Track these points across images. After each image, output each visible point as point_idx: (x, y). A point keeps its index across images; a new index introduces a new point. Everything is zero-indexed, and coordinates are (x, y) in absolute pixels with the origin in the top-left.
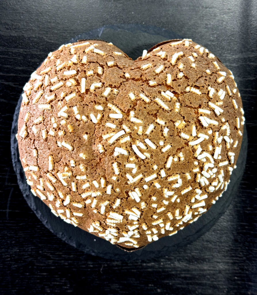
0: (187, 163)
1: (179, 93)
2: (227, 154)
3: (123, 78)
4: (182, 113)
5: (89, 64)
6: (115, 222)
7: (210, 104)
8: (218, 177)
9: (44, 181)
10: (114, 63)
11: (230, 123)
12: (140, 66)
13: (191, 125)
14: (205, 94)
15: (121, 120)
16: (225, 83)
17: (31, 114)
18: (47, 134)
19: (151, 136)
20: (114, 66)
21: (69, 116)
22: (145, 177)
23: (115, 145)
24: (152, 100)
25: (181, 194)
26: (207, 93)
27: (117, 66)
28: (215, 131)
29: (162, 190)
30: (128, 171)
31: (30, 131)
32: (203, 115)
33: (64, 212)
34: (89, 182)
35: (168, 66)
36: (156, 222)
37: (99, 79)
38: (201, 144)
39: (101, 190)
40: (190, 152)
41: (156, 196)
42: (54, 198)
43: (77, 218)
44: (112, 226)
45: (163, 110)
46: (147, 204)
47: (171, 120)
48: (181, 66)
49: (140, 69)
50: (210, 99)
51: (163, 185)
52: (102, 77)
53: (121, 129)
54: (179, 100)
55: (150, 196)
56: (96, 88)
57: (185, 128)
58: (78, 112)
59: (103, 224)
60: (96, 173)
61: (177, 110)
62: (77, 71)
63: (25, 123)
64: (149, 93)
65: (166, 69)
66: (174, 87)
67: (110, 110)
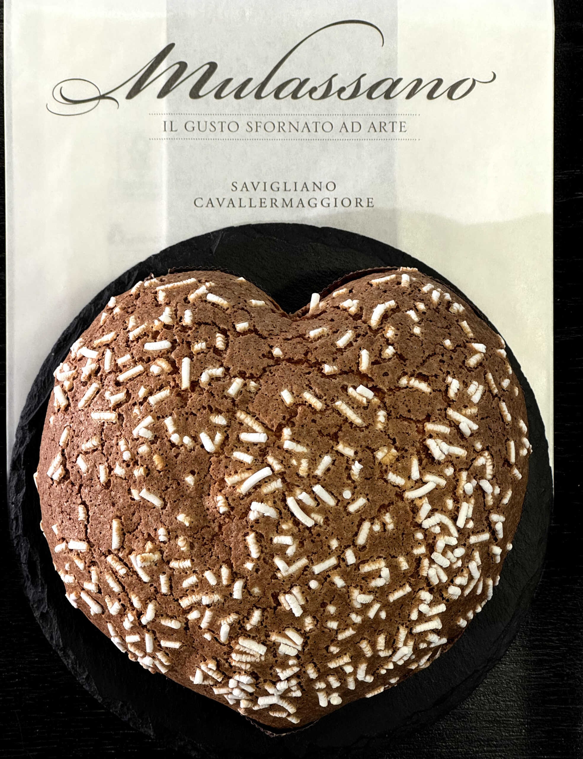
0: (400, 536)
1: (386, 390)
2: (487, 518)
3: (269, 358)
4: (390, 432)
5: (196, 328)
6: (249, 659)
7: (451, 412)
8: (468, 567)
9: (101, 572)
10: (250, 325)
11: (493, 452)
12: (304, 332)
13: (409, 457)
14: (440, 391)
15: (264, 446)
16: (484, 367)
17: (74, 431)
18: (110, 472)
19: (326, 479)
20: (250, 331)
21: (156, 437)
22: (313, 563)
23: (252, 497)
24: (328, 406)
25: (388, 601)
26: (443, 389)
27: (256, 331)
28: (461, 470)
29: (348, 592)
30: (278, 550)
31: (72, 467)
32: (435, 435)
33: (139, 640)
34: (197, 573)
35: (362, 333)
36: (337, 661)
37: (219, 361)
38: (430, 495)
39: (221, 590)
40: (406, 512)
41: (335, 605)
42: (120, 610)
43: (168, 652)
44: (242, 670)
45: (351, 427)
46: (318, 621)
47: (367, 447)
48: (390, 333)
49: (304, 339)
50: (449, 403)
51: (349, 582)
52: (225, 356)
53: (265, 464)
54: (385, 403)
55: (324, 605)
56: (213, 379)
57: (397, 463)
58: (175, 429)
59: (224, 665)
60: (212, 556)
61: (380, 426)
62: (171, 343)
63: (60, 449)
64: (322, 390)
65: (359, 339)
66: (374, 378)
67: (241, 424)
